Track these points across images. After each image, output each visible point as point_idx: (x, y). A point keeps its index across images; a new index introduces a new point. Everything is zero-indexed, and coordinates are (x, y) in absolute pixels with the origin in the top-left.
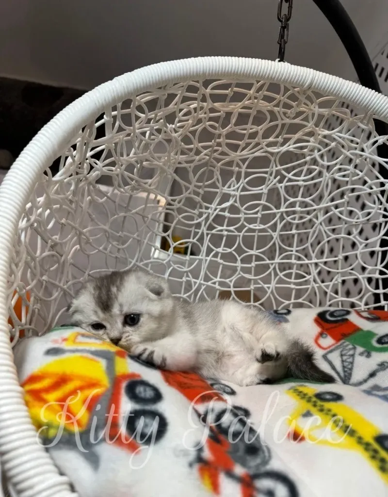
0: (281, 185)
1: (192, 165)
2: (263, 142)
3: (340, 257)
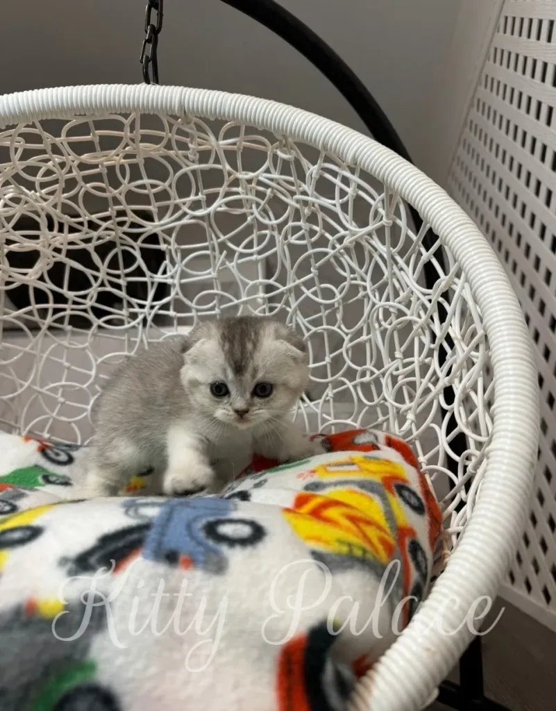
0: (232, 264)
1: (92, 245)
2: (184, 204)
3: (328, 360)
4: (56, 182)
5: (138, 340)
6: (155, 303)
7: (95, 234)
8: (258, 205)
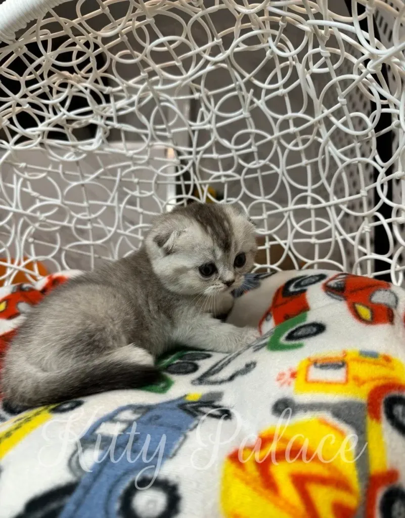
0: (260, 101)
1: (136, 108)
2: (204, 51)
3: (363, 193)
4: (88, 60)
6: (199, 149)
7: (135, 98)
8: (274, 37)
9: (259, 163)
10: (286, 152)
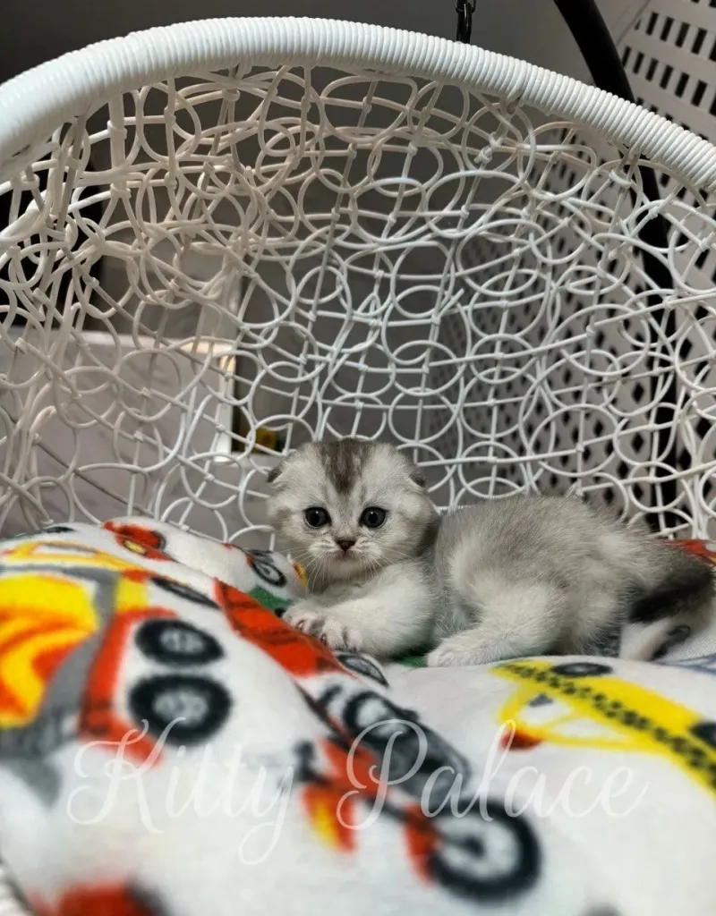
0: (466, 307)
1: (293, 258)
2: (432, 218)
3: (579, 448)
4: (282, 159)
5: (310, 400)
6: (344, 350)
7: (302, 244)
8: (538, 236)
9: (425, 391)
10: (472, 382)
